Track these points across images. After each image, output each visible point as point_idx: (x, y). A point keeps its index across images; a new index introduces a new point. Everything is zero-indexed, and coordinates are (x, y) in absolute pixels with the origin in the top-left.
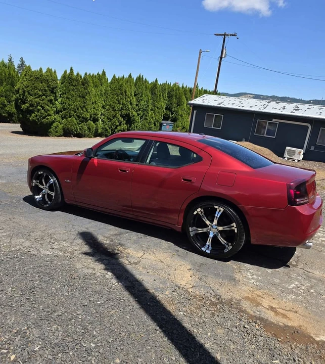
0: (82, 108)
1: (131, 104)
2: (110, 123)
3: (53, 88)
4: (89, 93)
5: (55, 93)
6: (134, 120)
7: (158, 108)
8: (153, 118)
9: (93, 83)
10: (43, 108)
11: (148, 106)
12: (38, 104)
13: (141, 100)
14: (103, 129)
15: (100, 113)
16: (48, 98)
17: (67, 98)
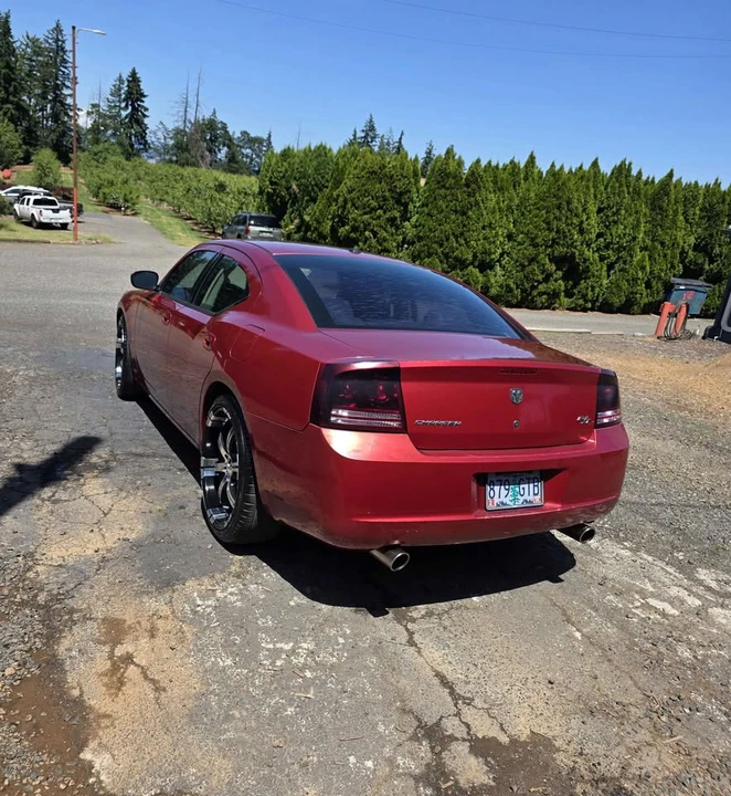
0: (456, 237)
1: (581, 232)
2: (521, 275)
3: (401, 194)
4: (477, 203)
5: (406, 205)
6: (587, 270)
7: (662, 244)
8: (643, 268)
9: (495, 183)
10: (375, 234)
11: (634, 239)
12: (367, 226)
13: (615, 222)
14: (501, 286)
15: (499, 251)
16: (388, 215)
17: (429, 214)
